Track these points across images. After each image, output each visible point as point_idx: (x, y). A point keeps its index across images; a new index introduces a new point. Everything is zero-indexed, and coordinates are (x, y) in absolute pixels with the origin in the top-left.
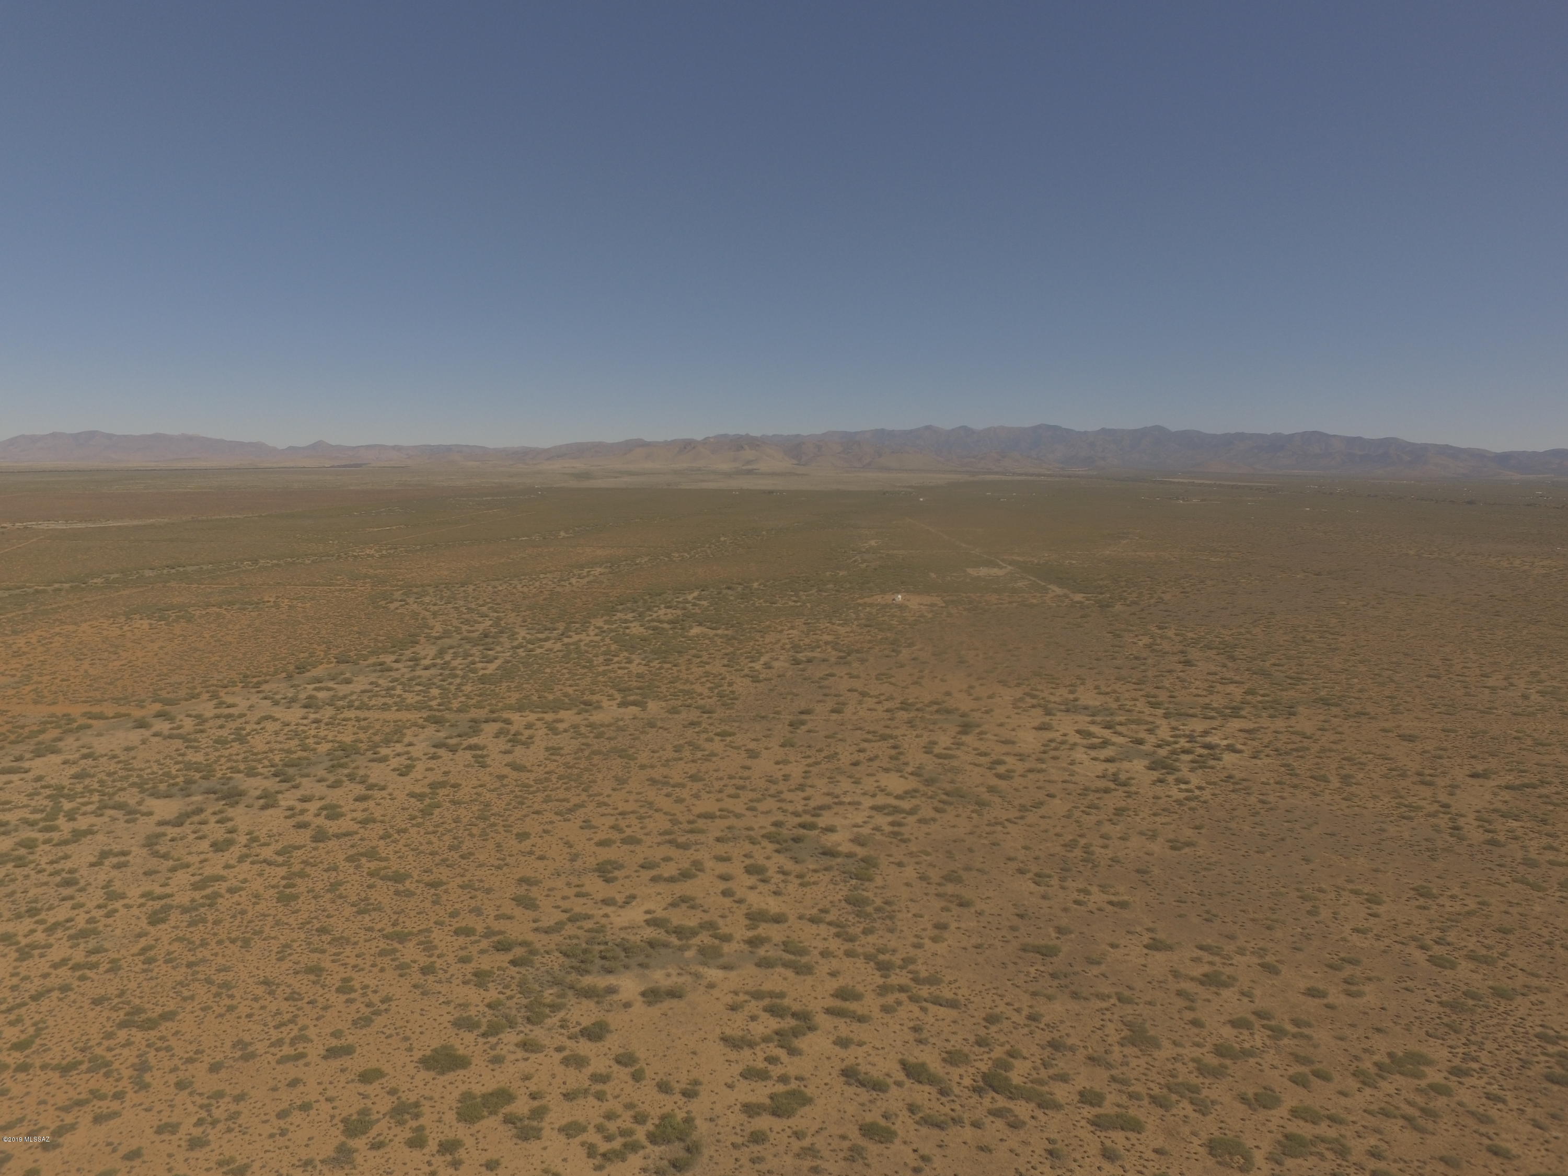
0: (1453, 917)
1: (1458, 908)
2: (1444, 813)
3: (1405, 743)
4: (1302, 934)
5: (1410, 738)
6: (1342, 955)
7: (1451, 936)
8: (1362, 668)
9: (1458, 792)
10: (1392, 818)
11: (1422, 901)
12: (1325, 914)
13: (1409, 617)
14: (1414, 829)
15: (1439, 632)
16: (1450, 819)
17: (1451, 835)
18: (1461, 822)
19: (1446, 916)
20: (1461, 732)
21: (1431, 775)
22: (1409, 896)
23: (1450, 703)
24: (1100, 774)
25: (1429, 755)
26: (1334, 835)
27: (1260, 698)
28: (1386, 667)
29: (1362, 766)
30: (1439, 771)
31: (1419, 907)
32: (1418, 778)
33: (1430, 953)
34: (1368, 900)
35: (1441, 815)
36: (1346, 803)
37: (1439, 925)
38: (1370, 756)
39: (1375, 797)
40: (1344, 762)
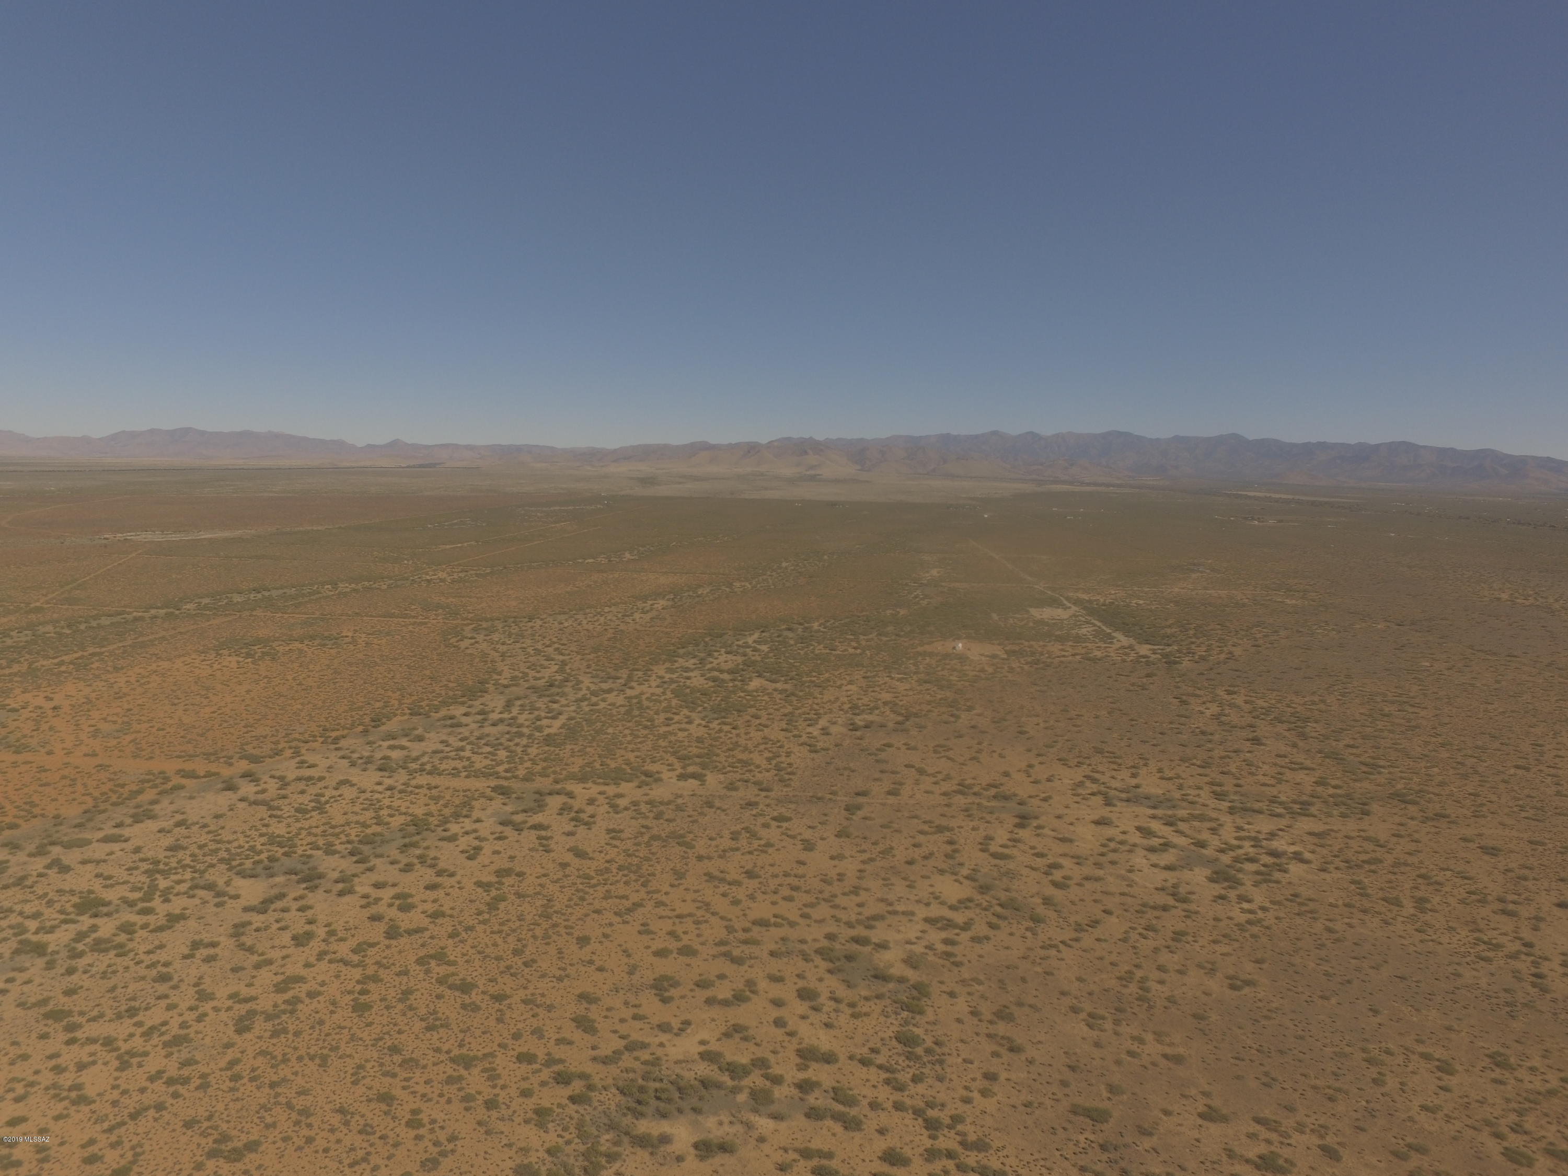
0: (1531, 1097)
1: (1538, 1085)
2: (1526, 954)
3: (1486, 858)
4: (1366, 1109)
5: (1492, 851)
6: (1409, 1140)
7: (1529, 1123)
8: (1444, 755)
9: (1542, 925)
10: (1468, 959)
11: (1497, 1073)
12: (1392, 1083)
13: (1497, 686)
14: (1492, 975)
15: (1530, 707)
16: (1532, 962)
17: (1534, 985)
18: (1545, 968)
19: (1524, 1095)
20: (1550, 846)
21: (1514, 902)
22: (1484, 1064)
23: (1539, 805)
24: (1159, 886)
25: (1513, 874)
26: (1405, 979)
27: (1331, 791)
28: (1470, 752)
29: (1438, 887)
30: (1523, 897)
31: (1495, 1081)
32: (1501, 906)
33: (1506, 1144)
34: (1438, 1068)
35: (1523, 957)
36: (1419, 936)
37: (1515, 1106)
38: (1448, 873)
39: (1450, 929)
40: (1420, 881)
